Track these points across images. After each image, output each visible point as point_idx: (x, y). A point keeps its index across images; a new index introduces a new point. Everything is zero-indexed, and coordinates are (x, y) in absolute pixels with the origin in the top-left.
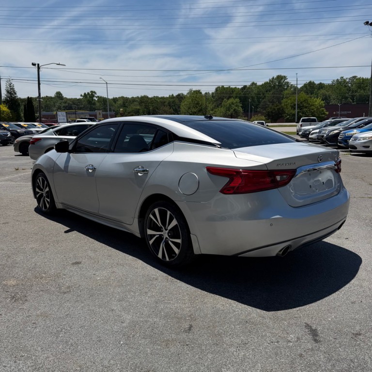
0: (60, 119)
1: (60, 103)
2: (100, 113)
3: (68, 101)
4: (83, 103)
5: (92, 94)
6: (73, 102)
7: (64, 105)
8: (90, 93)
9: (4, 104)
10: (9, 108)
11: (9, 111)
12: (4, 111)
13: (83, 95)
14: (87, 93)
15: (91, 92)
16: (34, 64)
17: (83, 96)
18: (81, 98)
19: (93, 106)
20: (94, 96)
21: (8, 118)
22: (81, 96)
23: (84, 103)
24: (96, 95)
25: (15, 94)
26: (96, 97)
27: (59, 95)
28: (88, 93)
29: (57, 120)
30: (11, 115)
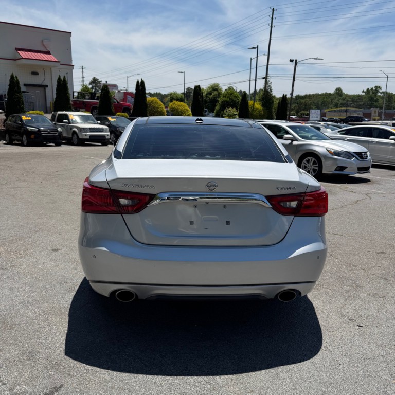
0: (312, 117)
1: (338, 100)
2: (376, 111)
3: (347, 98)
4: (363, 101)
5: (376, 90)
6: (352, 99)
7: (341, 102)
8: (374, 89)
9: (259, 102)
10: (263, 106)
11: (262, 108)
12: (256, 109)
13: (365, 90)
14: (370, 89)
15: (376, 87)
16: (291, 61)
17: (365, 92)
18: (364, 94)
19: (374, 103)
20: (377, 92)
21: (260, 115)
22: (363, 92)
23: (365, 99)
24: (380, 91)
25: (271, 91)
26: (381, 93)
27: (339, 91)
28: (372, 89)
29: (309, 118)
30: (263, 113)
